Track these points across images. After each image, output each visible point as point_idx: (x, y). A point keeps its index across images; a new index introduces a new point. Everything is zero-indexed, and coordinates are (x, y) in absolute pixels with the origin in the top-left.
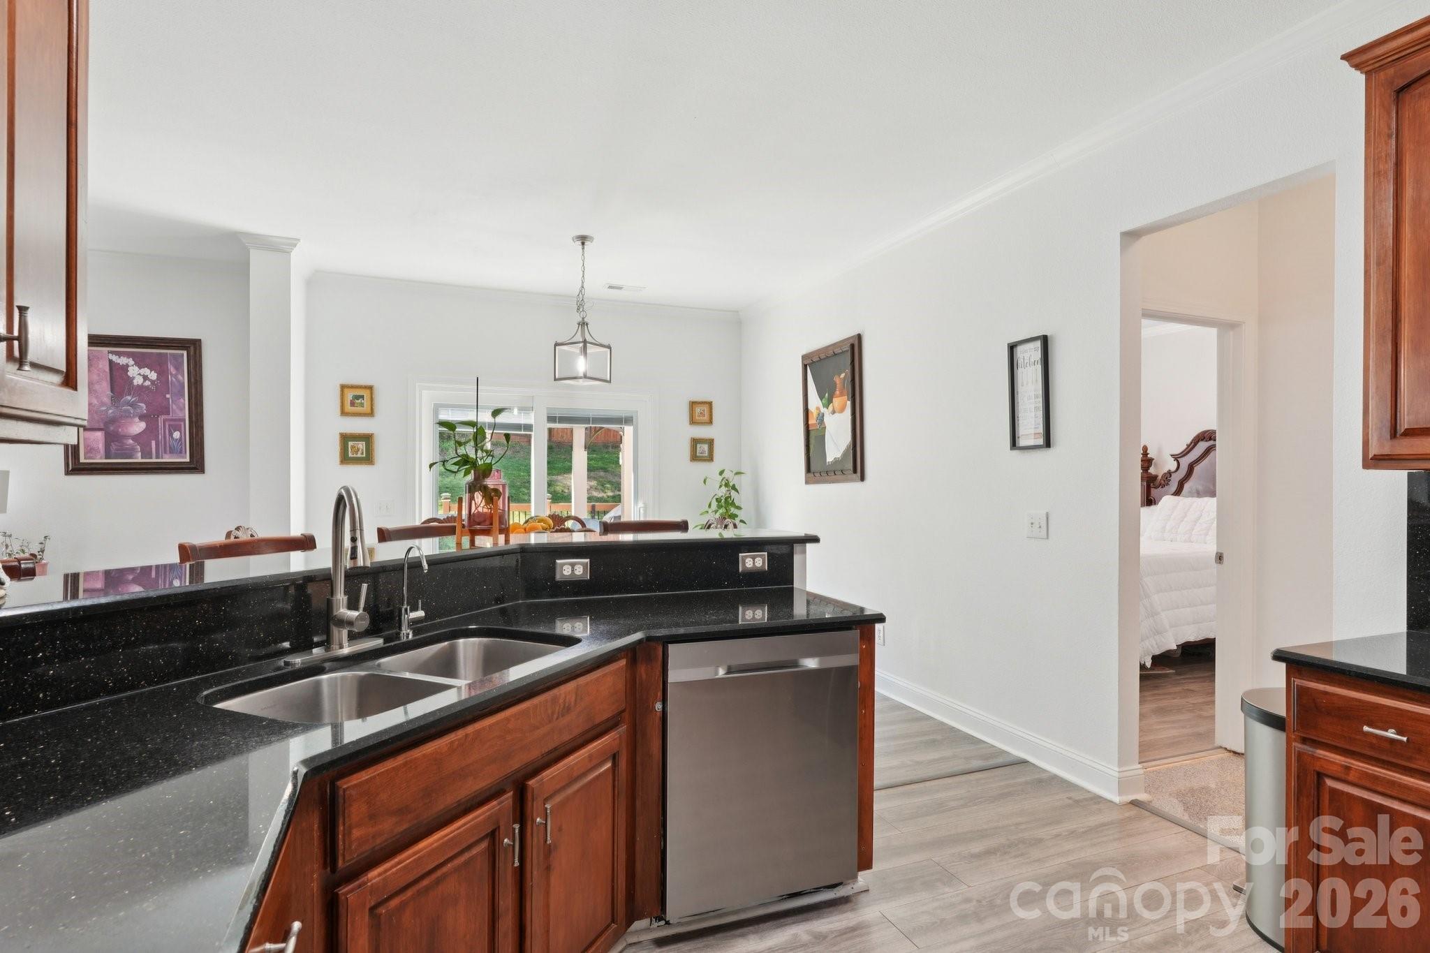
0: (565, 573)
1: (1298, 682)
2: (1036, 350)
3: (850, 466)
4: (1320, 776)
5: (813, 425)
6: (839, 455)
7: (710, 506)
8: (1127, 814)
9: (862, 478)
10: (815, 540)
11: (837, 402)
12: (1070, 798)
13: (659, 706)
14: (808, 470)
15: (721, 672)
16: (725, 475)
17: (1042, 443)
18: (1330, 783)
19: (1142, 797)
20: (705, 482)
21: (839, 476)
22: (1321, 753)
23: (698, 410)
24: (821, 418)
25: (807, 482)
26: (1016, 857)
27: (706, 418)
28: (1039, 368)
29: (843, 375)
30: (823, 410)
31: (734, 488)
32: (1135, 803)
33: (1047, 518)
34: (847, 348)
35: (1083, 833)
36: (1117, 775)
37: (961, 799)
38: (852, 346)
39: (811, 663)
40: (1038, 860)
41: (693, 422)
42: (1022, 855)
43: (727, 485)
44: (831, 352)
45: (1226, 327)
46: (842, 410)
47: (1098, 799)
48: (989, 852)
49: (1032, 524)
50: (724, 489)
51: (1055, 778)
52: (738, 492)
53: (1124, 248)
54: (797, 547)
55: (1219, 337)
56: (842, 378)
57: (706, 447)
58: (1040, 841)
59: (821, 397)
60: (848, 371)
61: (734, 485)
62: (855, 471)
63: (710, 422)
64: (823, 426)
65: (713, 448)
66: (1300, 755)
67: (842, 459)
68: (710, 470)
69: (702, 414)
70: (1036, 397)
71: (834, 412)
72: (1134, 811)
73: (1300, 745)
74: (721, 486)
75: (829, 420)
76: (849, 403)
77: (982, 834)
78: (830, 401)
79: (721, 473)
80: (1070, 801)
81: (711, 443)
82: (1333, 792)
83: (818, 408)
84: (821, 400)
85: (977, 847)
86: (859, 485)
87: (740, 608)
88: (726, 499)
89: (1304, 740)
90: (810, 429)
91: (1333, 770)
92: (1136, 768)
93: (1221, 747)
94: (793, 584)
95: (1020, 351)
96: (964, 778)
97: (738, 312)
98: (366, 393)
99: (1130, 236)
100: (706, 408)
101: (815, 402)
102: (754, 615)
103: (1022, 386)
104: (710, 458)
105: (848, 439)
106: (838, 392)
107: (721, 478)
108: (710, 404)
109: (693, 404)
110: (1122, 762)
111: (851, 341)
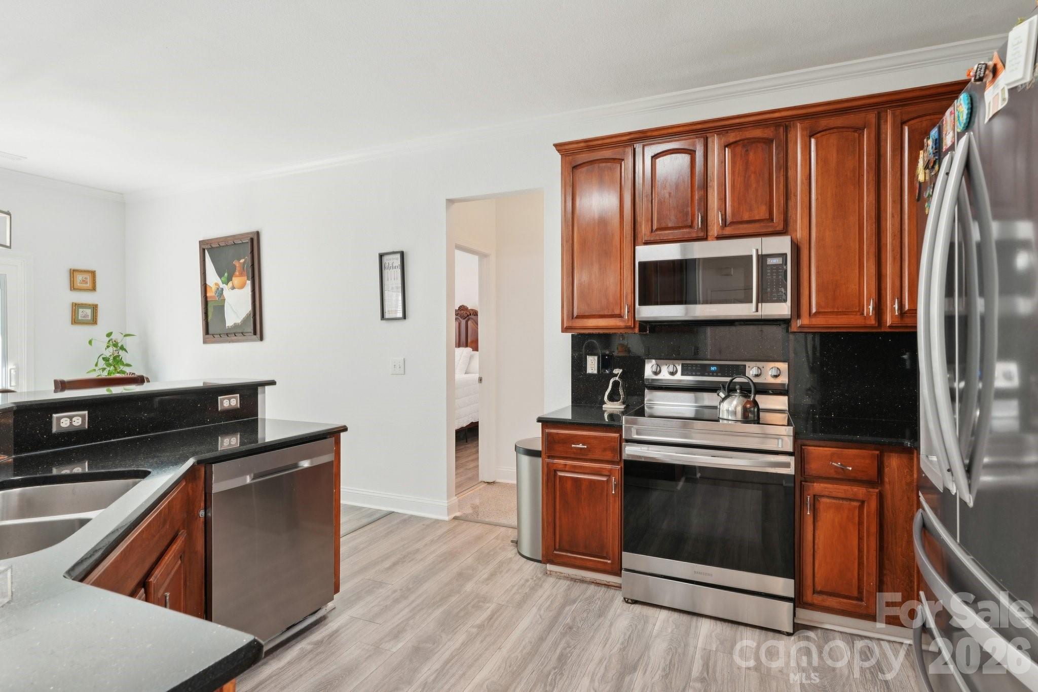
0: (63, 425)
1: (547, 431)
2: (397, 259)
3: (251, 329)
4: (555, 471)
5: (211, 297)
6: (239, 321)
7: (96, 365)
8: (454, 524)
9: (261, 339)
10: (273, 383)
11: (236, 280)
12: (423, 525)
13: (202, 513)
14: (207, 331)
15: (248, 480)
16: (113, 337)
17: (401, 316)
18: (560, 474)
19: (458, 514)
20: (90, 342)
21: (240, 337)
22: (556, 461)
23: (79, 278)
24: (220, 292)
25: (205, 342)
26: (410, 562)
27: (89, 285)
28: (399, 271)
29: (242, 261)
30: (222, 286)
31: (122, 348)
32: (455, 518)
33: (404, 362)
34: (247, 240)
35: (438, 539)
36: (446, 505)
37: (366, 542)
38: (252, 240)
39: (305, 464)
40: (422, 560)
41: (73, 288)
42: (413, 560)
43: (116, 345)
44: (231, 242)
45: (483, 256)
46: (242, 286)
47: (437, 521)
48: (395, 564)
49: (395, 366)
50: (111, 349)
51: (411, 517)
52: (126, 351)
53: (448, 208)
54: (260, 389)
55: (480, 261)
56: (242, 262)
57: (89, 312)
58: (418, 550)
59: (220, 275)
60: (248, 258)
61: (122, 346)
62: (255, 333)
63: (94, 289)
64: (221, 298)
65: (96, 313)
66: (548, 464)
67: (242, 324)
68: (98, 333)
69: (84, 282)
70: (397, 288)
71: (233, 288)
72: (456, 522)
73: (548, 460)
74: (108, 347)
75: (228, 293)
76: (249, 283)
77: (387, 557)
78: (229, 279)
79: (109, 335)
80: (424, 527)
81: (94, 308)
82: (561, 477)
83: (216, 284)
84: (221, 278)
85: (387, 564)
86: (258, 344)
87: (219, 438)
88: (115, 358)
89: (549, 457)
90: (208, 300)
91: (560, 467)
92: (455, 499)
93: (482, 482)
94: (258, 416)
95: (385, 258)
96: (361, 530)
97: (122, 194)
99: (450, 202)
100: (88, 277)
101: (213, 278)
102: (229, 442)
103: (388, 280)
104: (94, 321)
105: (248, 308)
106: (237, 273)
107: (108, 339)
108: (93, 273)
109: (73, 272)
110: (449, 497)
111: (251, 236)
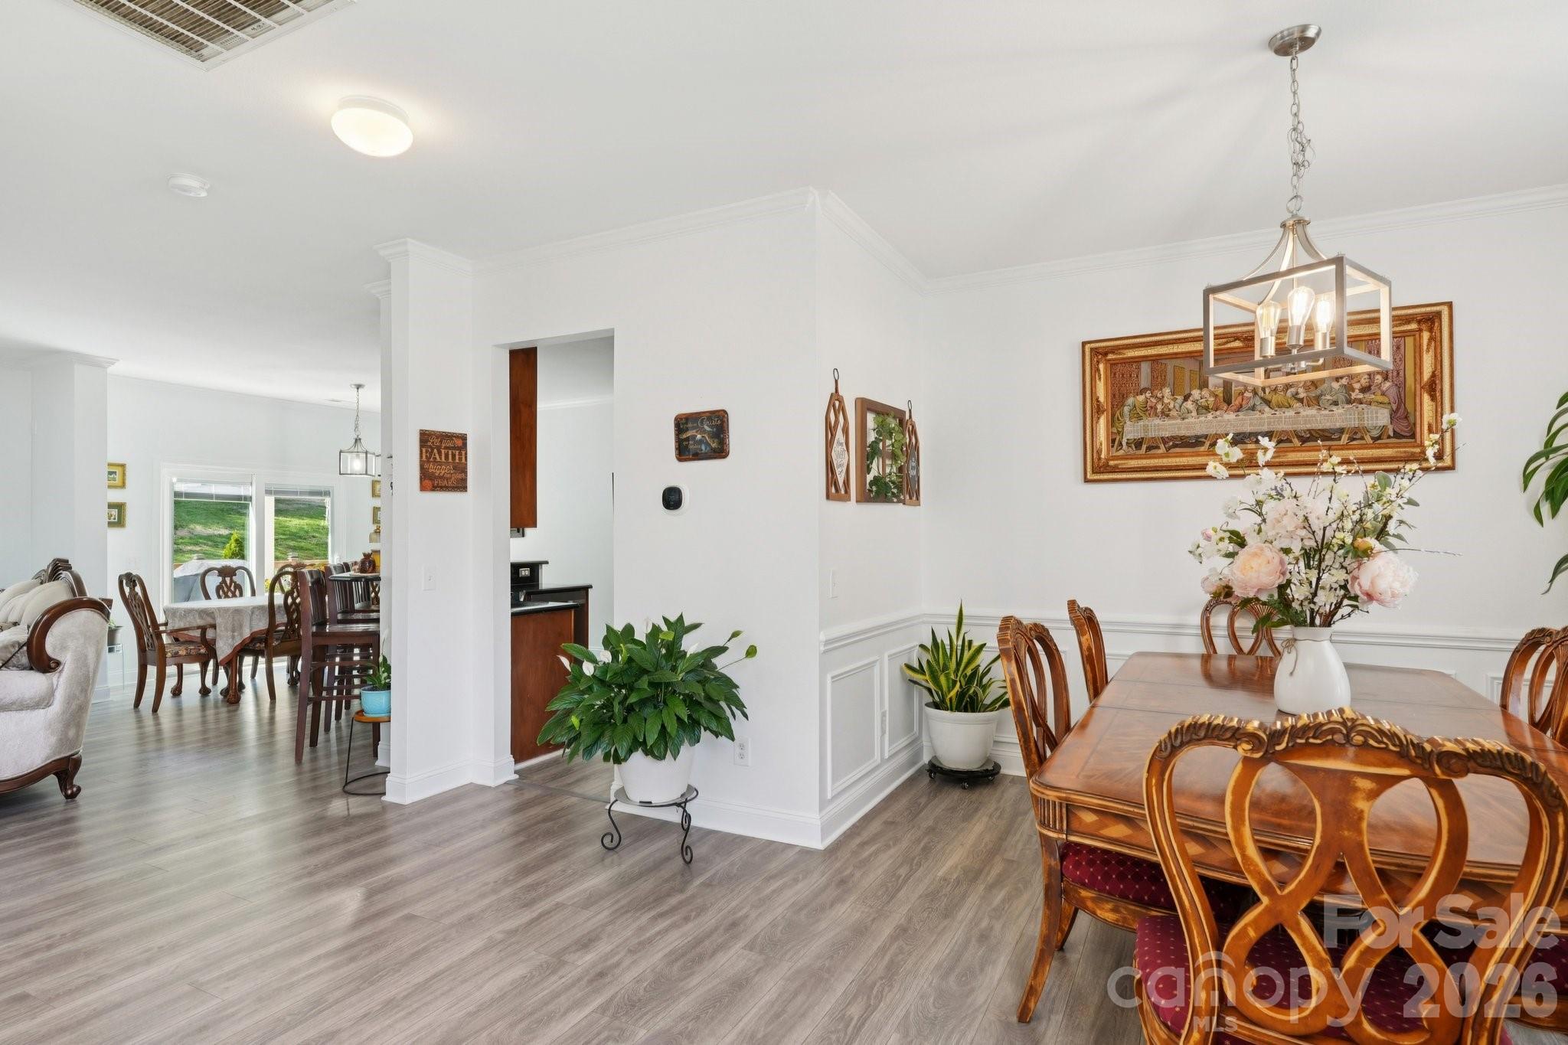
10: (547, 563)
98: (118, 470)
